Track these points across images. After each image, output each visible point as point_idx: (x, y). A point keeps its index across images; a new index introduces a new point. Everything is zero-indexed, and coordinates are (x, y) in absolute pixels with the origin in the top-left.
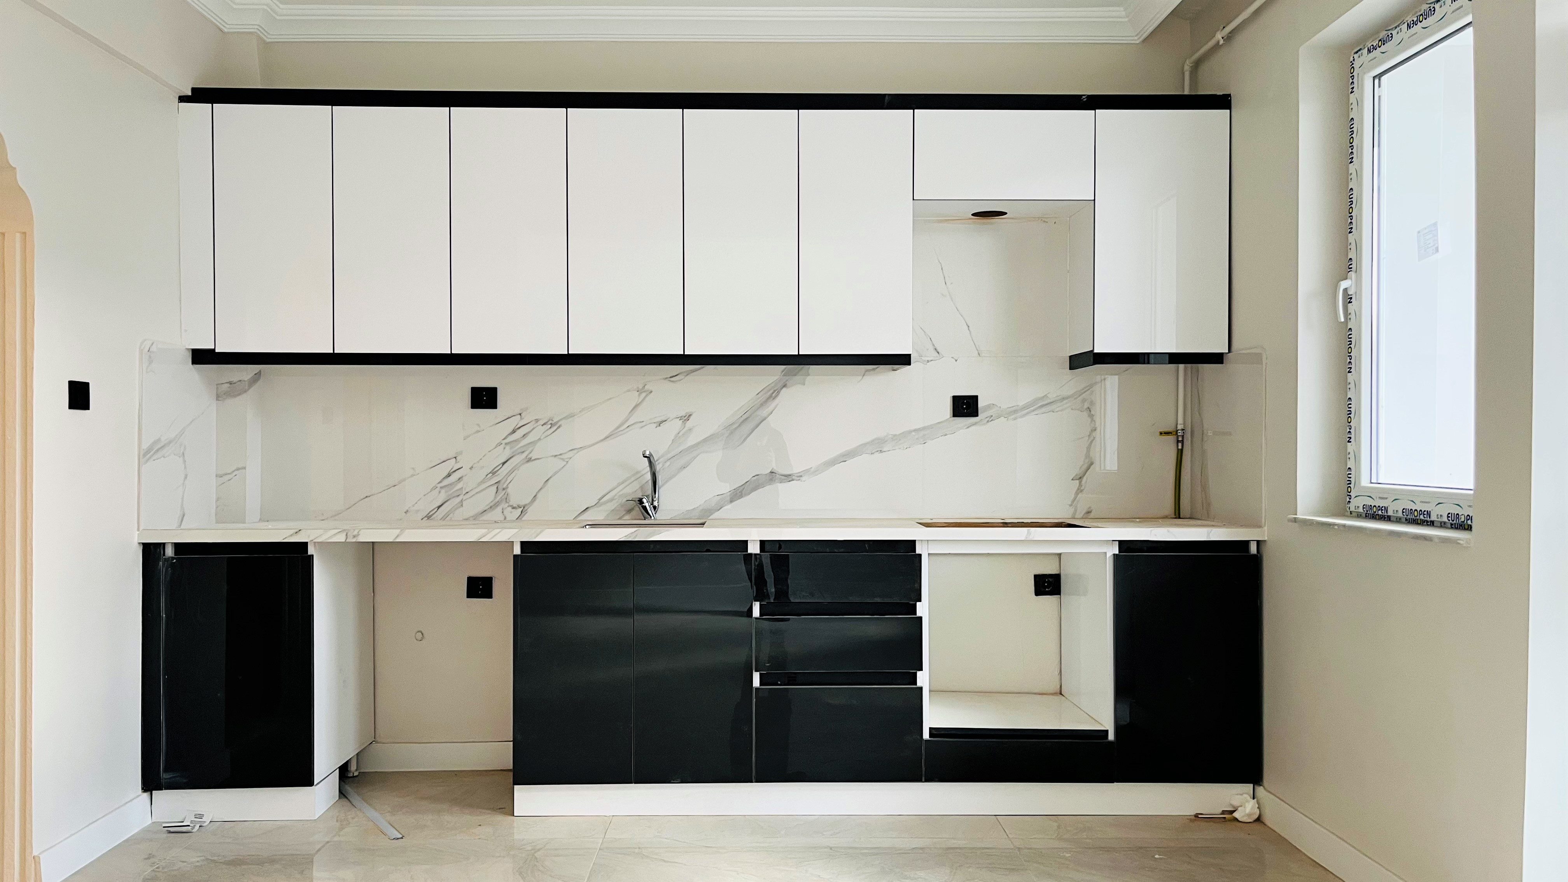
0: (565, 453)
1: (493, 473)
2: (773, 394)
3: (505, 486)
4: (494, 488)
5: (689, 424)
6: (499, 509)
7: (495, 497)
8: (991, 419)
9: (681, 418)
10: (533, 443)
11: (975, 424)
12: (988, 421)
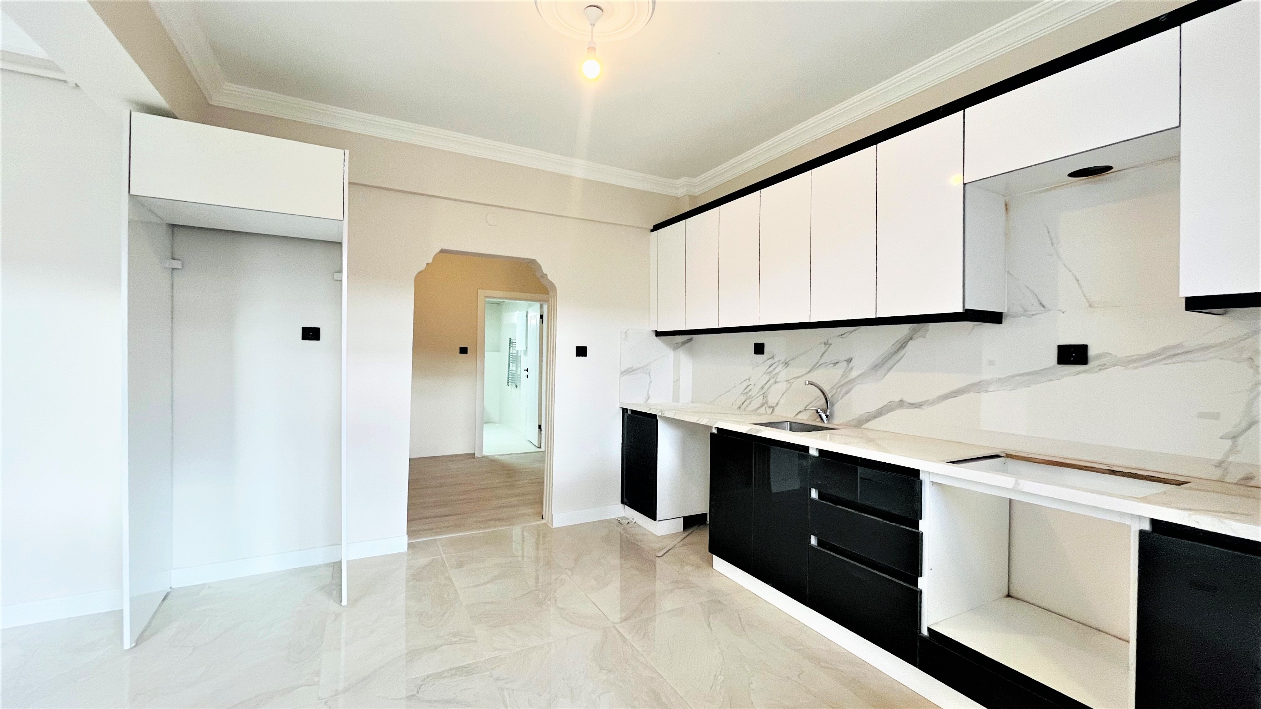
0: (790, 380)
1: (762, 388)
2: (903, 345)
3: (766, 395)
4: (762, 396)
5: (851, 364)
6: (764, 407)
7: (763, 401)
8: (1103, 367)
9: (846, 361)
10: (777, 374)
11: (1085, 371)
12: (1100, 370)
